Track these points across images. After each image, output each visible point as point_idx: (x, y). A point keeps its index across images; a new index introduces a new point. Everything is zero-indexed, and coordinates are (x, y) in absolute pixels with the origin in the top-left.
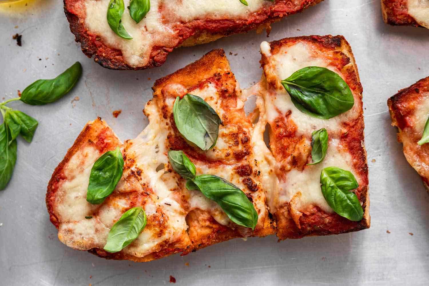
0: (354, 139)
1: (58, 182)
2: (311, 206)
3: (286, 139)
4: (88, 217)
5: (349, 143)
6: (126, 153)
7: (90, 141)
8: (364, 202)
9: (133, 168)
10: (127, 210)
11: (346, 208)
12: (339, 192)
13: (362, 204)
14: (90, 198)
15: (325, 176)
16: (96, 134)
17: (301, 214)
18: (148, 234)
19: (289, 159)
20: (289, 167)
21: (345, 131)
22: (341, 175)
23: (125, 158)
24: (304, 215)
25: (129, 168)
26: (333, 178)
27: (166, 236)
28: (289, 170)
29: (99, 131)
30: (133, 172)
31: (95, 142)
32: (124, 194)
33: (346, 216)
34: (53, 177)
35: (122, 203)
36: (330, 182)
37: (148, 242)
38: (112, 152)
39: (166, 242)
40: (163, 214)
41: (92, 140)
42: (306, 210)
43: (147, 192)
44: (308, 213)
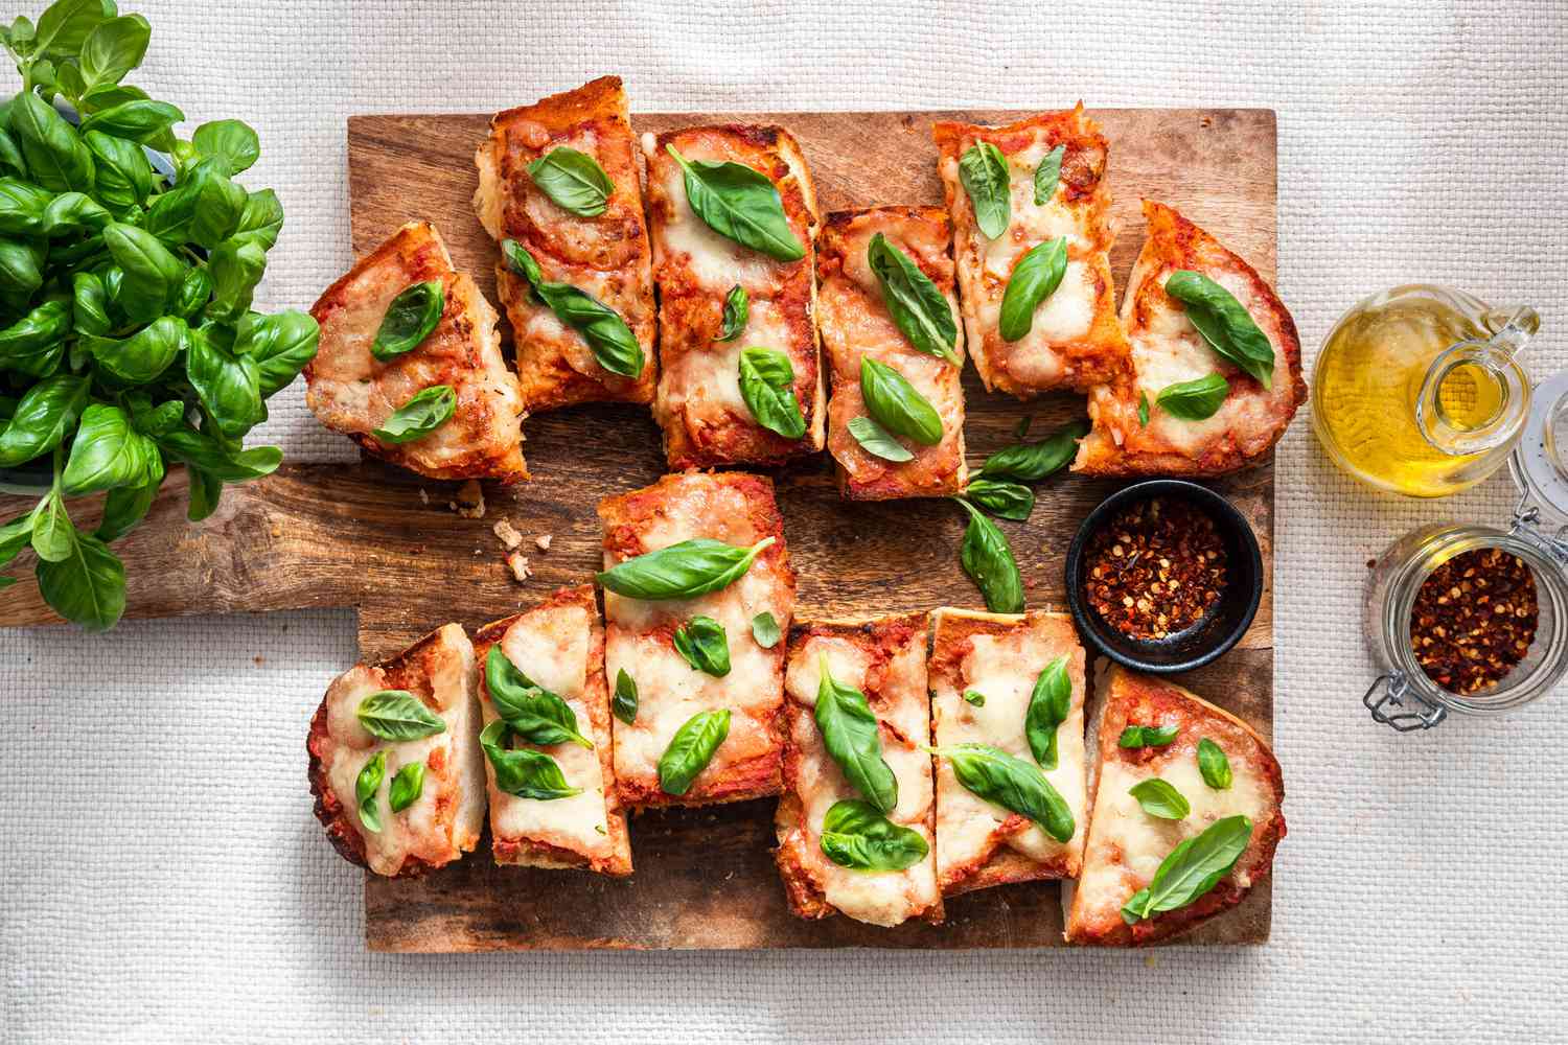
0: (794, 301)
1: (330, 307)
2: (721, 412)
3: (682, 299)
4: (364, 380)
5: (784, 308)
6: (454, 290)
7: (399, 255)
8: (810, 408)
9: (459, 318)
10: (430, 385)
11: (775, 414)
12: (767, 389)
13: (806, 411)
14: (377, 347)
15: (746, 361)
16: (414, 247)
17: (703, 424)
18: (454, 433)
19: (685, 331)
20: (685, 345)
21: (778, 287)
22: (768, 362)
23: (450, 297)
24: (709, 426)
25: (453, 316)
26: (756, 366)
27: (482, 444)
28: (686, 351)
29: (420, 244)
30: (457, 324)
31: (408, 260)
32: (433, 358)
33: (775, 426)
34: (324, 297)
35: (423, 371)
36: (751, 372)
37: (451, 446)
38: (430, 285)
39: (480, 453)
40: (486, 407)
41: (405, 255)
42: (712, 416)
43: (472, 363)
44: (715, 424)
